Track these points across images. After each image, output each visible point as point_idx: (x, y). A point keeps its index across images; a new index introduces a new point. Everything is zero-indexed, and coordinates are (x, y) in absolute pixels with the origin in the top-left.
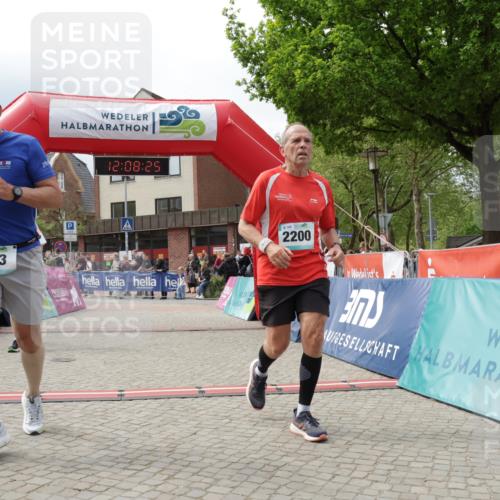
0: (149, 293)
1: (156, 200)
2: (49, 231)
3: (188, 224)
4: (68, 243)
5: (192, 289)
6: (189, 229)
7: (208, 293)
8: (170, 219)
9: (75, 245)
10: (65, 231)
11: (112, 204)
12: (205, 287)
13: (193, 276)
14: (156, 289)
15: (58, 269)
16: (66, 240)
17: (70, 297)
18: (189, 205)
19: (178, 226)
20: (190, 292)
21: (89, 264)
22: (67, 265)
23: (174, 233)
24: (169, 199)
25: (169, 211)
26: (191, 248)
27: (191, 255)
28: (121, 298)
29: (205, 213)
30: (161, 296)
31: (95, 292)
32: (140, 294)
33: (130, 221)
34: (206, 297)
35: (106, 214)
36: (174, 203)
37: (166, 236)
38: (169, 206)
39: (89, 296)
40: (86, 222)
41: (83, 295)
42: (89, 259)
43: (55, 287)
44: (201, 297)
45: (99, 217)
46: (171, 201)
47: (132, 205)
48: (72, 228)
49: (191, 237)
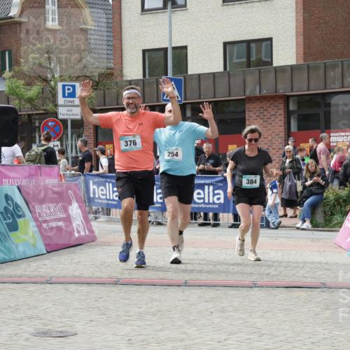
0: (211, 215)
1: (225, 44)
2: (30, 100)
3: (283, 89)
4: (64, 122)
5: (290, 212)
6: (287, 98)
7: (320, 218)
8: (251, 80)
9: (78, 125)
10: (61, 100)
11: (144, 52)
12: (314, 207)
13: (294, 186)
14: (224, 208)
15: (46, 168)
16: (60, 117)
17: (68, 219)
18: (286, 54)
19: (264, 92)
20: (285, 215)
21: (104, 161)
22: (63, 162)
23: (257, 105)
24: (248, 42)
25: (249, 66)
26: (289, 134)
27: (290, 147)
28: (159, 224)
29: (316, 68)
30: (232, 221)
31: (113, 211)
32: (194, 216)
33: (178, 84)
34: (315, 226)
35: (133, 69)
36: (259, 51)
37: (244, 112)
38: (249, 56)
39: (103, 218)
40: (98, 83)
41: (91, 216)
42: (103, 152)
43: (42, 202)
44: (307, 224)
45: (122, 75)
46: (253, 45)
47: (181, 53)
48: (73, 95)
49: (288, 114)
